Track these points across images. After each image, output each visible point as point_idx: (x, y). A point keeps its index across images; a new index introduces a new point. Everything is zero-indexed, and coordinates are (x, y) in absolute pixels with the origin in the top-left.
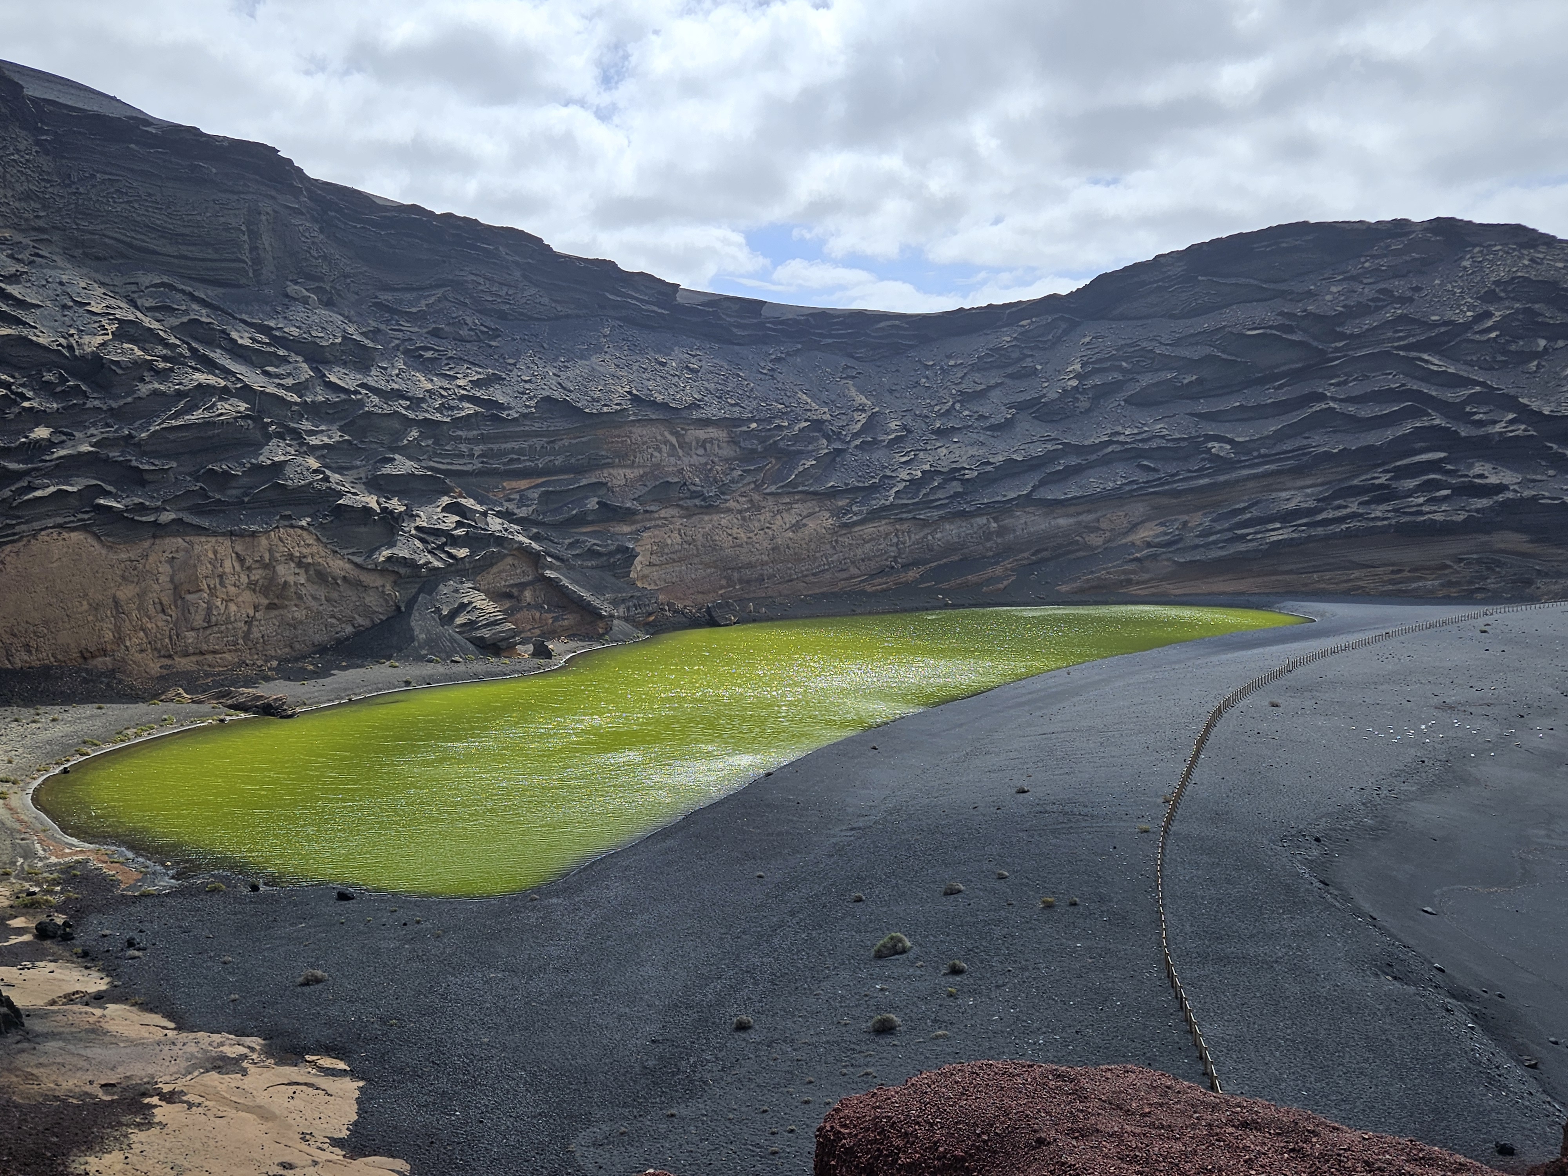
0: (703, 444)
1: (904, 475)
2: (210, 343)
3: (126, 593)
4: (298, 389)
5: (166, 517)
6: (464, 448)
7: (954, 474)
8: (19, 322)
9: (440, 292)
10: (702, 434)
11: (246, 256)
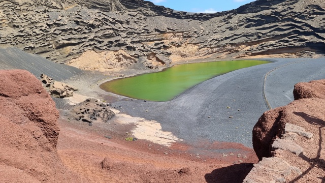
0: (178, 36)
1: (209, 40)
2: (107, 21)
3: (100, 59)
4: (119, 28)
5: (104, 48)
6: (143, 37)
7: (217, 40)
8: (81, 18)
9: (138, 12)
10: (178, 34)
11: (110, 7)
